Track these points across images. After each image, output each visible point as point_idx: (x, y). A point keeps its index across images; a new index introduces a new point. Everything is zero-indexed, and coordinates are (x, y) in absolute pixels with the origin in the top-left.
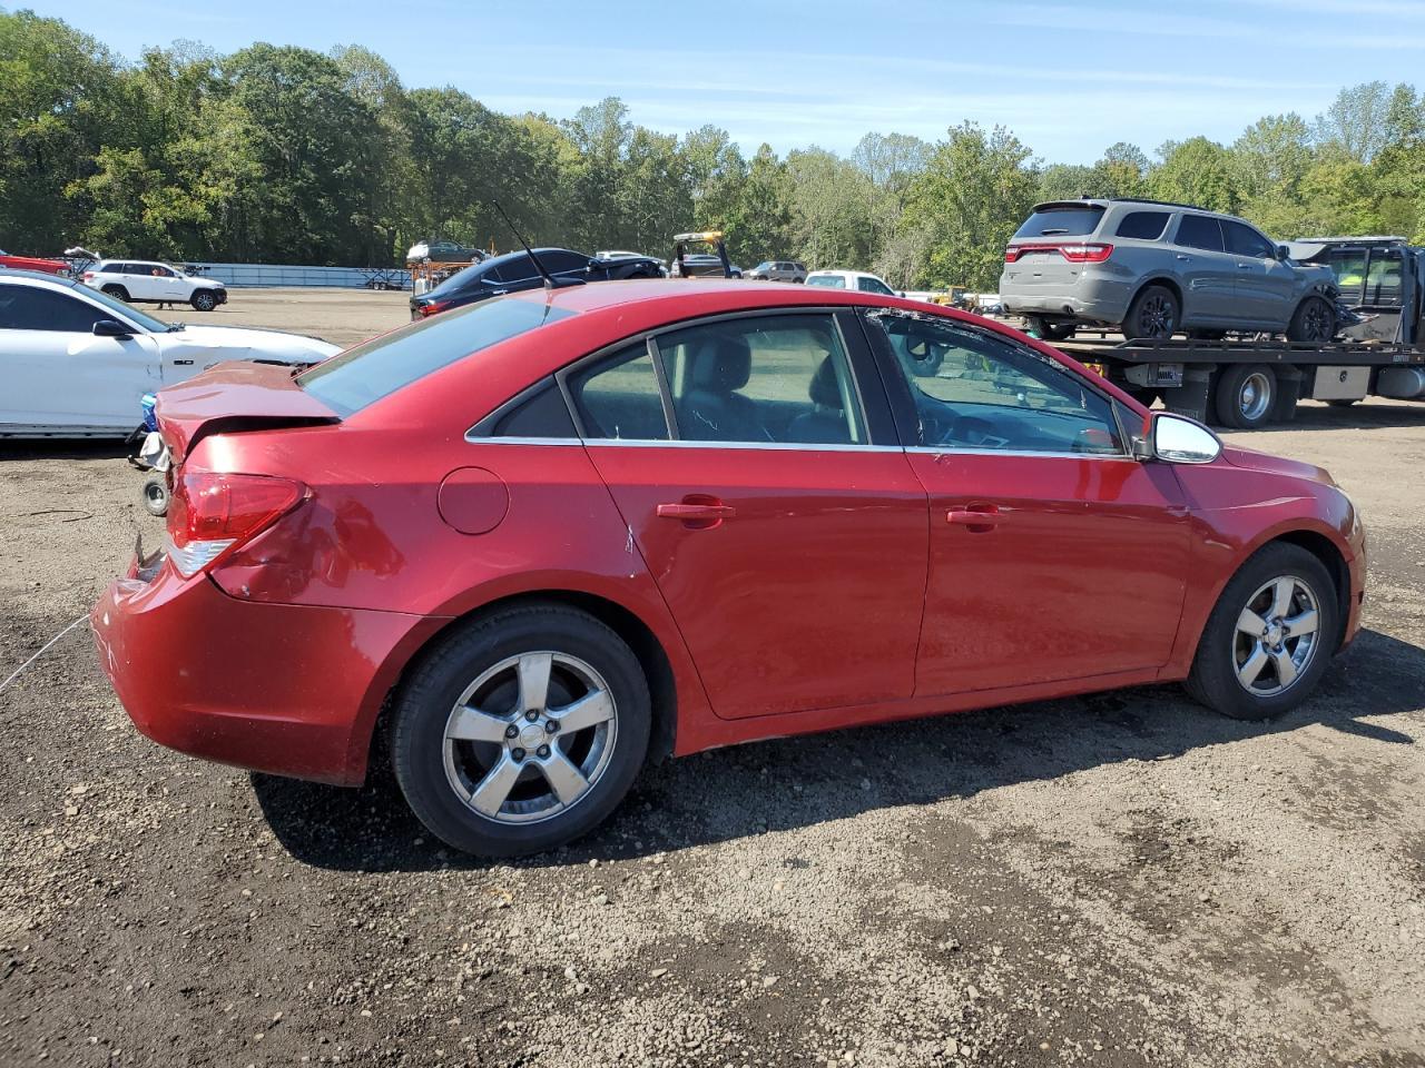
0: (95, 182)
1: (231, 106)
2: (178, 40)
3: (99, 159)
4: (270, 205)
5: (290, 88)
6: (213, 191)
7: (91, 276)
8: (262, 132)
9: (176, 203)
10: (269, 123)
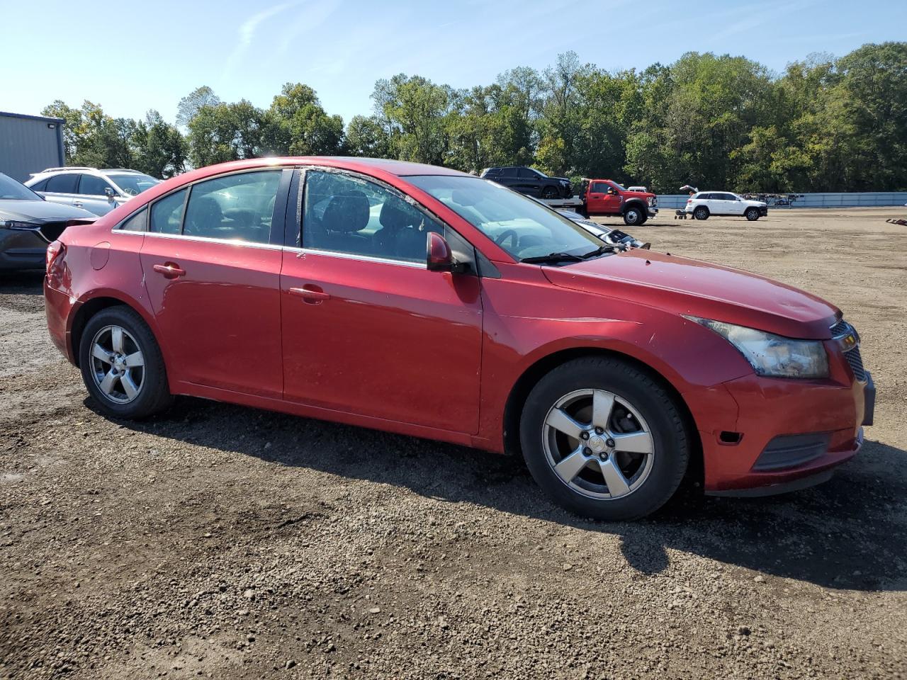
0: (747, 148)
1: (839, 90)
2: (810, 55)
3: (751, 135)
4: (857, 151)
5: (882, 71)
6: (817, 147)
7: (690, 201)
8: (858, 103)
9: (791, 157)
10: (864, 97)
